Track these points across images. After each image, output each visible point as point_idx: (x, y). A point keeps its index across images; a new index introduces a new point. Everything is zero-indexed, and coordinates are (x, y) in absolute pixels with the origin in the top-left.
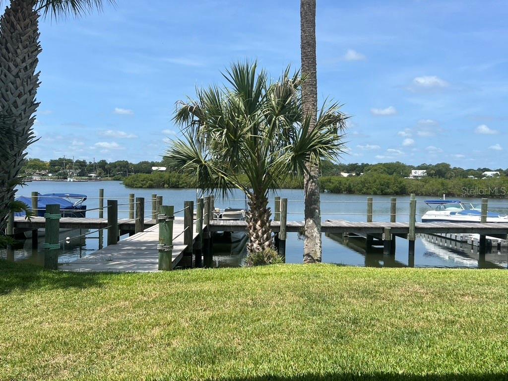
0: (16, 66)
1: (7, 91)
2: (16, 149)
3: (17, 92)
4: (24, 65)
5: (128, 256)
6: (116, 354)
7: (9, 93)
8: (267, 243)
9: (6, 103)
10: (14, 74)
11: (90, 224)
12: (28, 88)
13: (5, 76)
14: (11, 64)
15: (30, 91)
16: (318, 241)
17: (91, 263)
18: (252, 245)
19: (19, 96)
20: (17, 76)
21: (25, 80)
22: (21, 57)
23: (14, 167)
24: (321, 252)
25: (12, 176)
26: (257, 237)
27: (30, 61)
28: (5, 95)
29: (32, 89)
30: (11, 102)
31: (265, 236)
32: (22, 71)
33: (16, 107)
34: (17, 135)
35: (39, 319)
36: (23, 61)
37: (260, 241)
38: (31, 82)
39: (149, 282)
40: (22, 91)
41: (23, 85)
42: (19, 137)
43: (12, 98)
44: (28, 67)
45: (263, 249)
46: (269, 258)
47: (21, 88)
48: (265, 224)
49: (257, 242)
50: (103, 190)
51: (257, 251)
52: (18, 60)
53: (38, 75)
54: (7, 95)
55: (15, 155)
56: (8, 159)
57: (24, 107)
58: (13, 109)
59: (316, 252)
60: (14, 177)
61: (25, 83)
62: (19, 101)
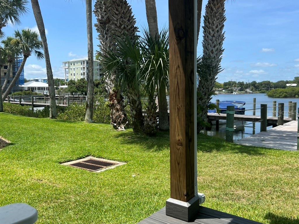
0: (213, 30)
1: (208, 45)
3: (213, 45)
4: (217, 29)
5: (274, 139)
6: (274, 197)
7: (209, 46)
9: (207, 52)
10: (212, 35)
12: (218, 42)
13: (208, 37)
14: (211, 30)
15: (220, 44)
17: (252, 141)
19: (214, 47)
20: (213, 36)
21: (217, 38)
22: (216, 25)
23: (211, 85)
25: (210, 90)
27: (220, 26)
28: (207, 47)
29: (221, 42)
30: (210, 51)
32: (216, 33)
33: (213, 53)
34: (213, 68)
35: (226, 168)
36: (217, 27)
38: (221, 38)
39: (292, 157)
40: (216, 44)
41: (216, 40)
42: (214, 69)
43: (211, 49)
44: (219, 30)
47: (215, 42)
50: (255, 98)
52: (214, 27)
53: (224, 34)
54: (208, 47)
55: (212, 79)
56: (208, 81)
57: (216, 53)
58: (211, 54)
60: (211, 91)
61: (217, 39)
62: (214, 50)
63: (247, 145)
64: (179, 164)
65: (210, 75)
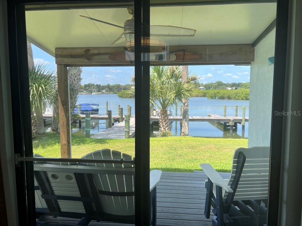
1: (71, 75)
2: (75, 96)
3: (75, 76)
5: (116, 133)
7: (72, 76)
8: (167, 128)
9: (71, 80)
11: (102, 118)
15: (79, 75)
16: (187, 127)
17: (102, 135)
18: (161, 129)
19: (76, 77)
23: (75, 101)
24: (188, 132)
26: (163, 126)
29: (80, 74)
30: (73, 79)
31: (166, 125)
33: (75, 81)
34: (75, 91)
37: (164, 127)
39: (120, 142)
43: (73, 78)
45: (165, 130)
46: (167, 134)
48: (166, 121)
49: (163, 128)
50: (107, 102)
51: (163, 131)
57: (77, 81)
58: (74, 82)
59: (186, 132)
62: (76, 79)
63: (99, 138)
64: (65, 153)
65: (74, 95)
